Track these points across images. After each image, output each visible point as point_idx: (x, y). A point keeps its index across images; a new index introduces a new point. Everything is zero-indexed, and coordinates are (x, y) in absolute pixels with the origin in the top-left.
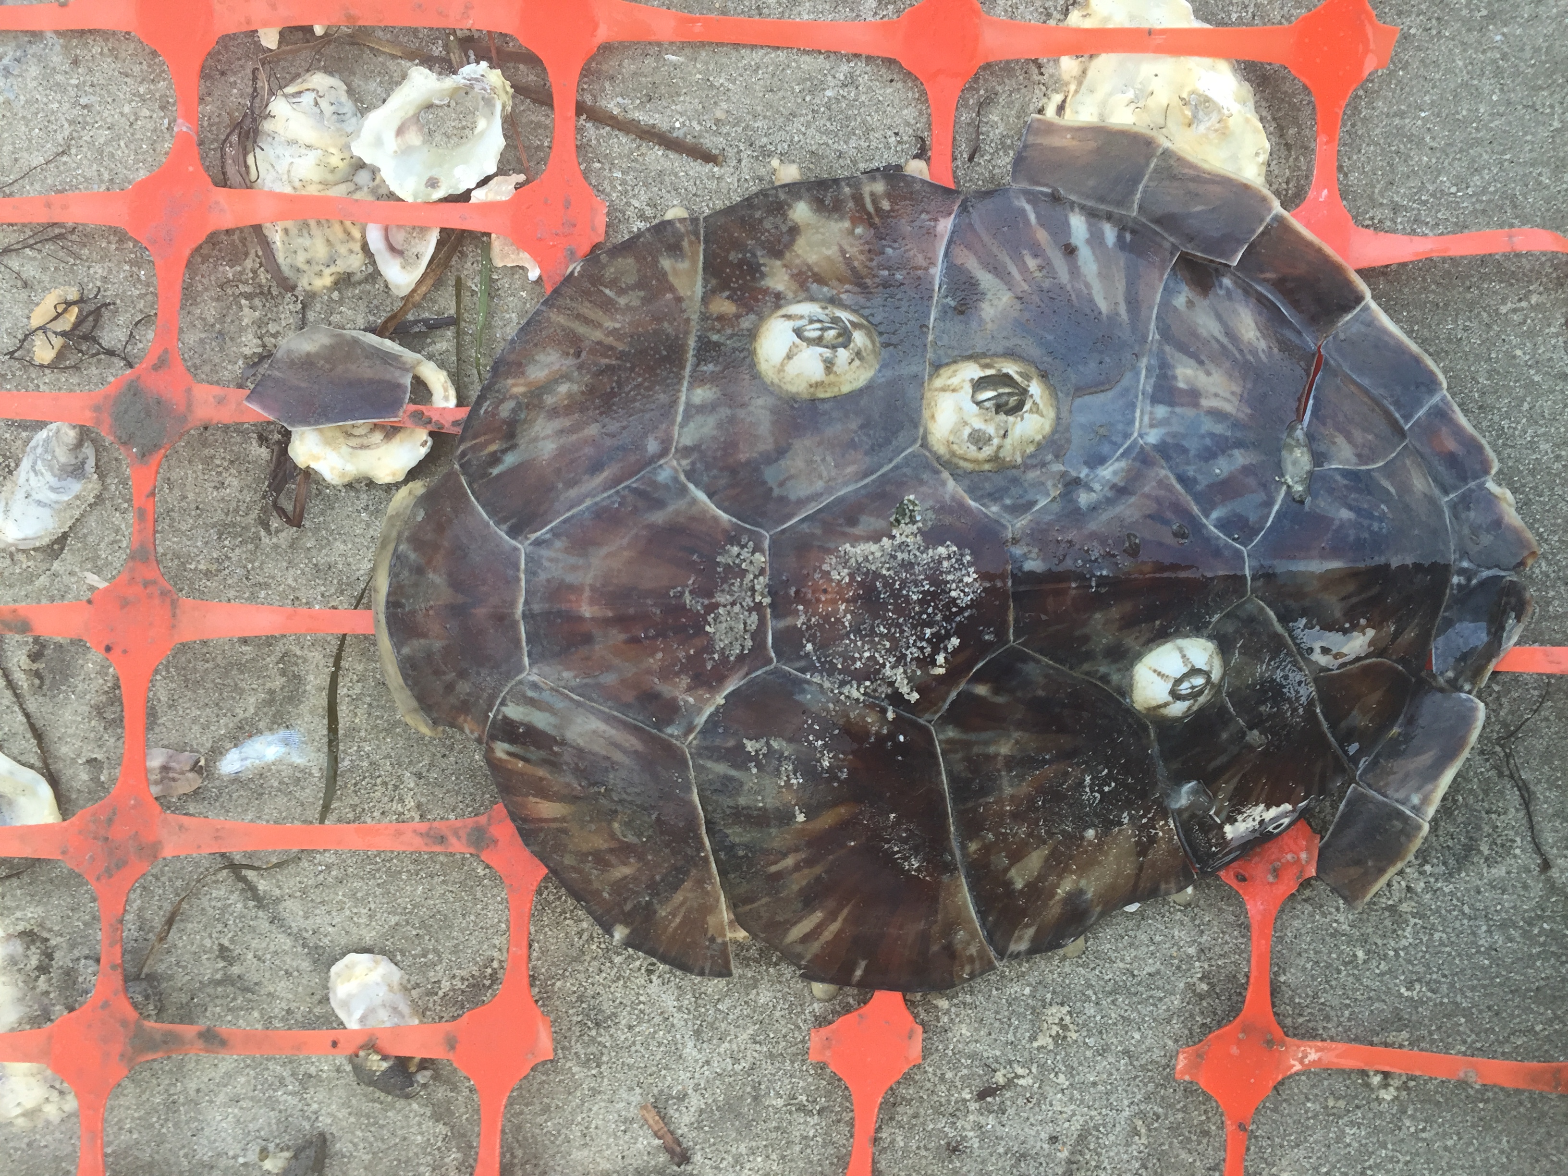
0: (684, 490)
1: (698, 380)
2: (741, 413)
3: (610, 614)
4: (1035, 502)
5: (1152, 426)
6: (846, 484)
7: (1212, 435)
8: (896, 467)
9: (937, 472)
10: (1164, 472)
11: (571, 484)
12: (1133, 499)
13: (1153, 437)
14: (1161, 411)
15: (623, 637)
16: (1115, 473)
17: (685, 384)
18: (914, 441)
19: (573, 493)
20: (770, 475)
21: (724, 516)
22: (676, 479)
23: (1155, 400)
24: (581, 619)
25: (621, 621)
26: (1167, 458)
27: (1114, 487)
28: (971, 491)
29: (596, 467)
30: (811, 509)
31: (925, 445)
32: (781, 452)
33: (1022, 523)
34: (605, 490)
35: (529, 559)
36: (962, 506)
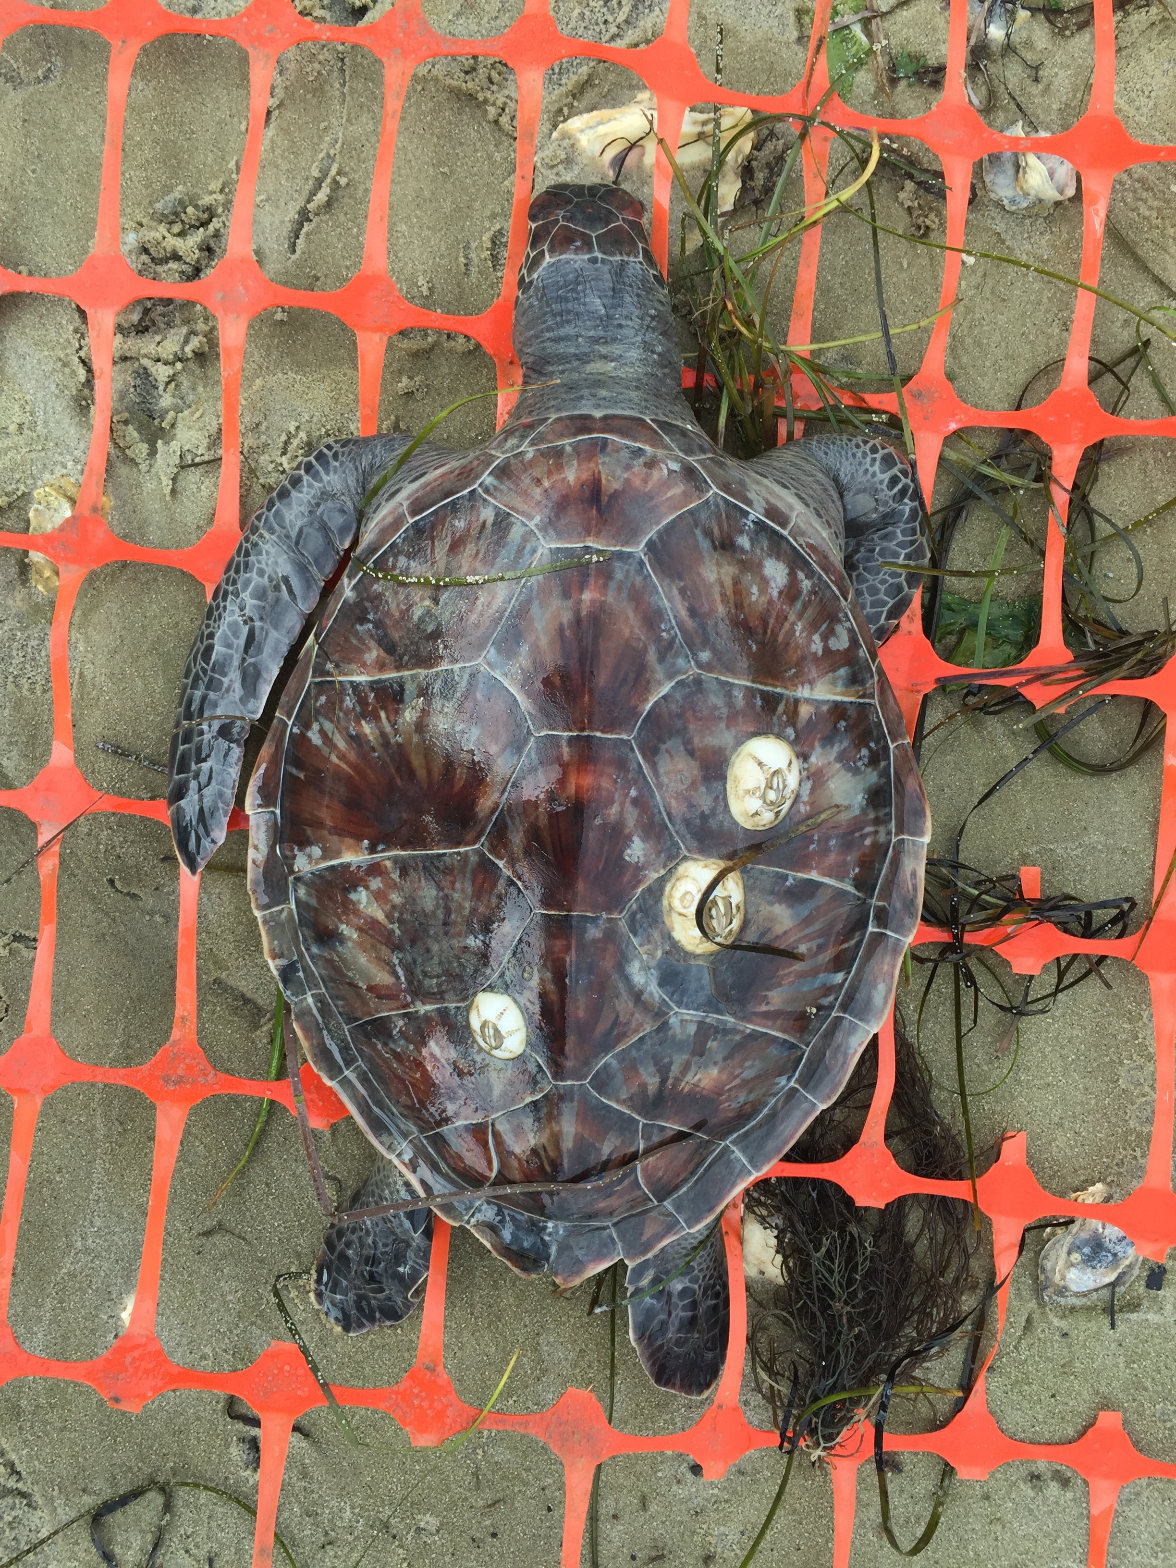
0: (670, 677)
1: (750, 693)
2: (722, 725)
3: (584, 613)
4: (635, 935)
5: (682, 1021)
6: (663, 798)
7: (671, 1063)
8: (671, 835)
9: (664, 867)
10: (648, 1029)
11: (682, 592)
12: (631, 1005)
13: (673, 1020)
14: (692, 1029)
15: (565, 621)
16: (651, 994)
17: (749, 684)
18: (689, 851)
19: (675, 592)
20: (674, 744)
21: (648, 707)
22: (678, 672)
23: (701, 1024)
24: (581, 590)
25: (578, 621)
26: (658, 1030)
27: (641, 992)
28: (649, 889)
29: (693, 612)
30: (646, 770)
31: (685, 858)
32: (691, 753)
33: (623, 925)
34: (675, 617)
35: (630, 555)
36: (639, 882)
